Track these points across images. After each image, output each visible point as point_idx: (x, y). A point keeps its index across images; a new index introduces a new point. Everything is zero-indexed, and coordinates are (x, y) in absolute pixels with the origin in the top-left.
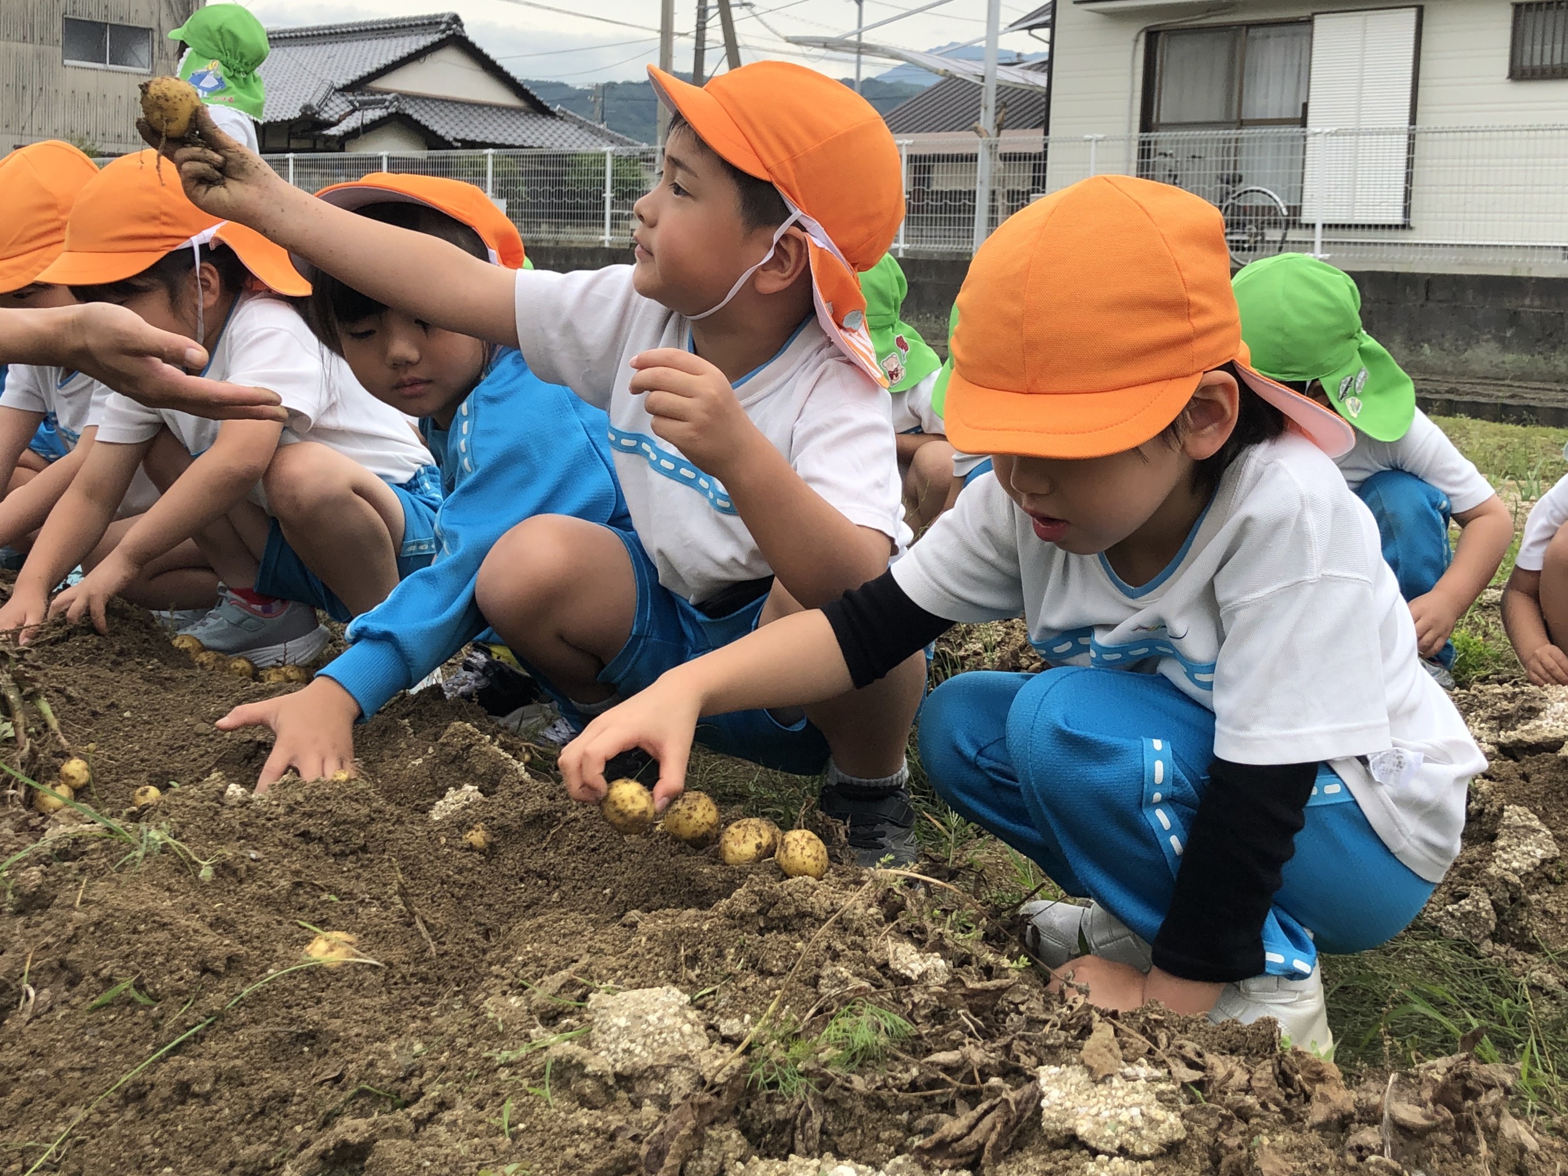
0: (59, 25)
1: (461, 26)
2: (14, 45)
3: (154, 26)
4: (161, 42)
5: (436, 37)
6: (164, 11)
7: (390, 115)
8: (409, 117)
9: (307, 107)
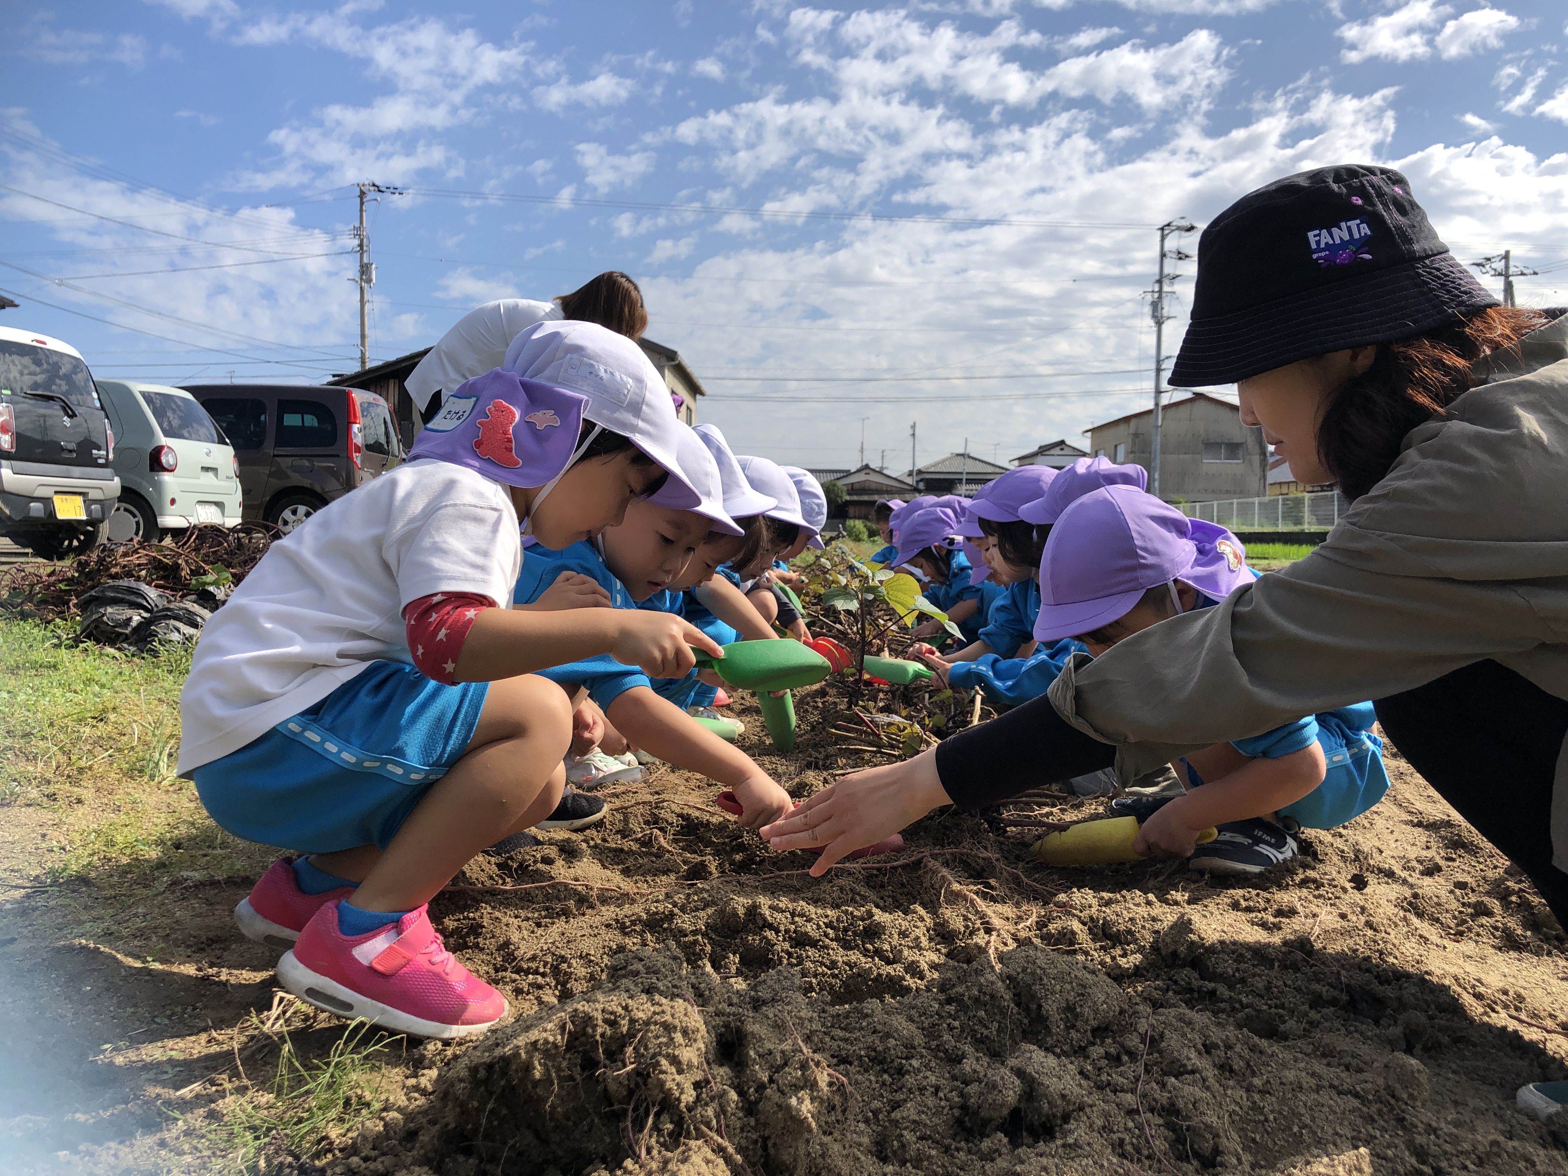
0: (1201, 446)
2: (1181, 456)
3: (1243, 441)
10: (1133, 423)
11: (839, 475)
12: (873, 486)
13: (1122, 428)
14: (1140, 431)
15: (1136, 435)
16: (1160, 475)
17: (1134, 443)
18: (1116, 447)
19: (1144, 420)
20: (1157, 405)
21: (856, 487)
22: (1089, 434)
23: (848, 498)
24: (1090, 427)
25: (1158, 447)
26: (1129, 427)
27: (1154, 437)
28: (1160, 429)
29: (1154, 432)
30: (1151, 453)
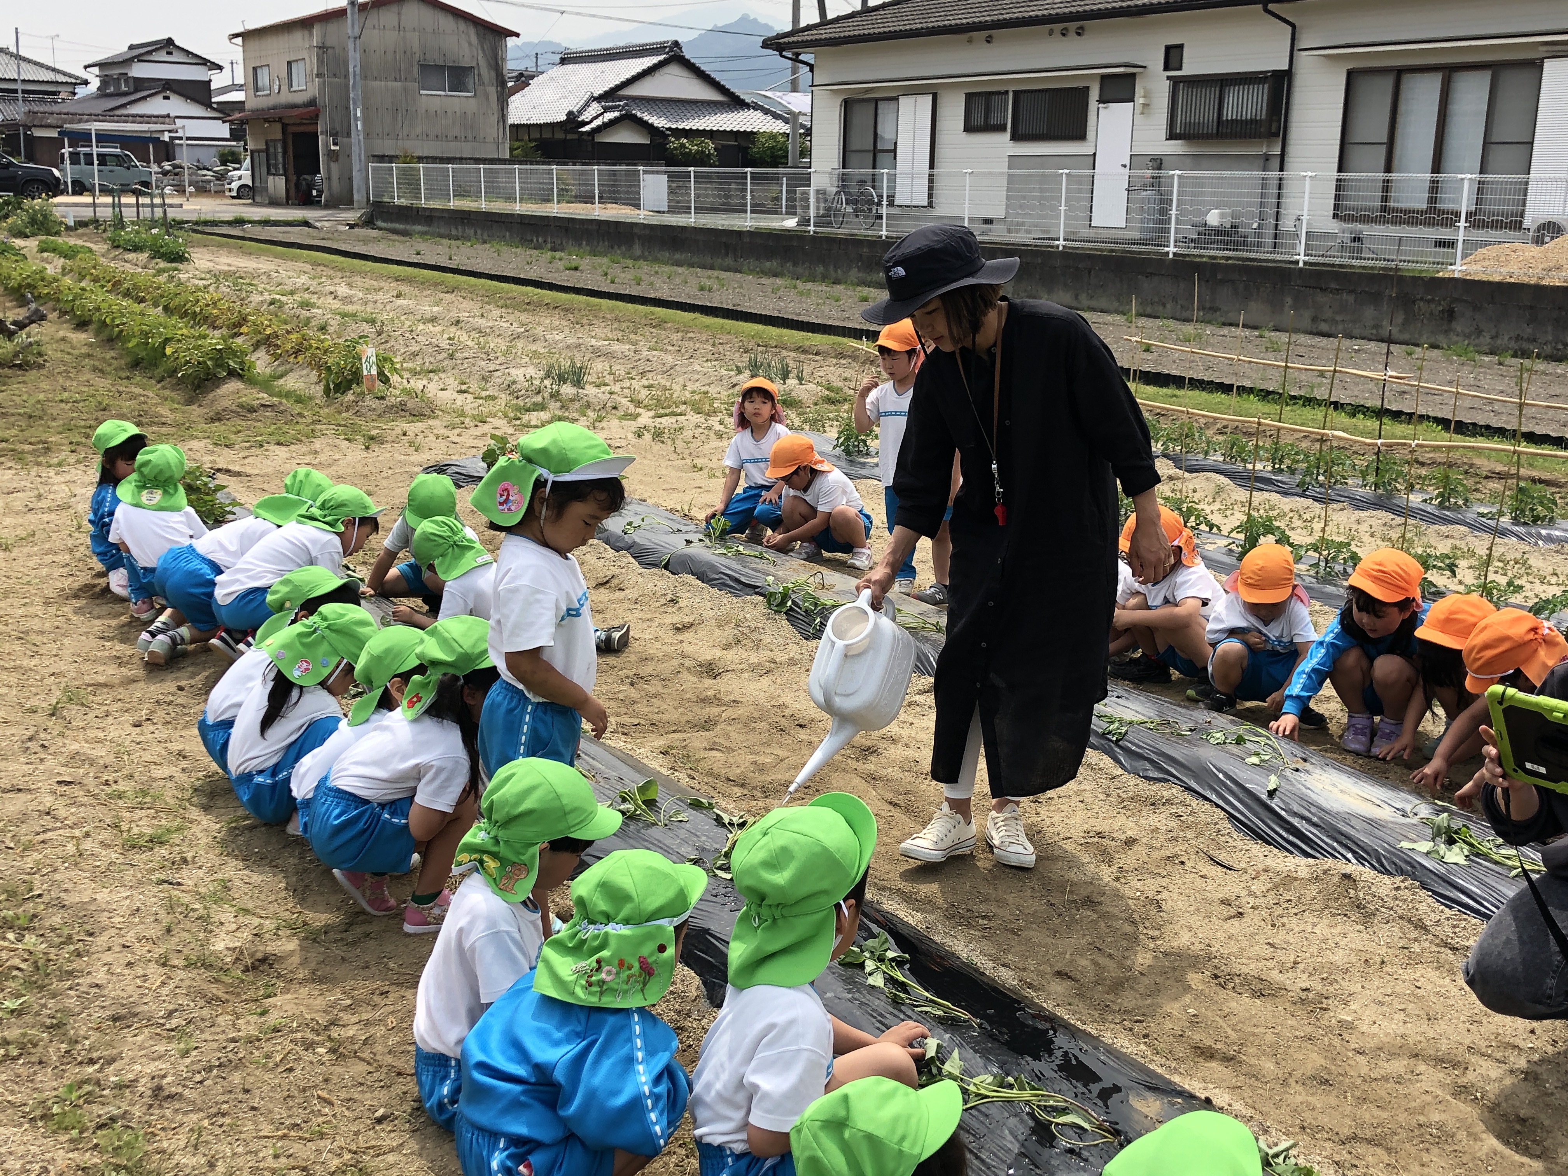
0: (416, 69)
1: (680, 49)
2: (389, 83)
3: (474, 64)
4: (479, 75)
5: (662, 58)
6: (481, 55)
7: (622, 116)
8: (635, 116)
9: (570, 113)
13: (298, 38)
14: (328, 44)
15: (323, 48)
16: (362, 112)
17: (320, 61)
18: (289, 63)
19: (332, 27)
22: (239, 40)
24: (240, 30)
25: (358, 69)
26: (311, 34)
27: (351, 53)
28: (358, 41)
29: (351, 46)
30: (346, 76)
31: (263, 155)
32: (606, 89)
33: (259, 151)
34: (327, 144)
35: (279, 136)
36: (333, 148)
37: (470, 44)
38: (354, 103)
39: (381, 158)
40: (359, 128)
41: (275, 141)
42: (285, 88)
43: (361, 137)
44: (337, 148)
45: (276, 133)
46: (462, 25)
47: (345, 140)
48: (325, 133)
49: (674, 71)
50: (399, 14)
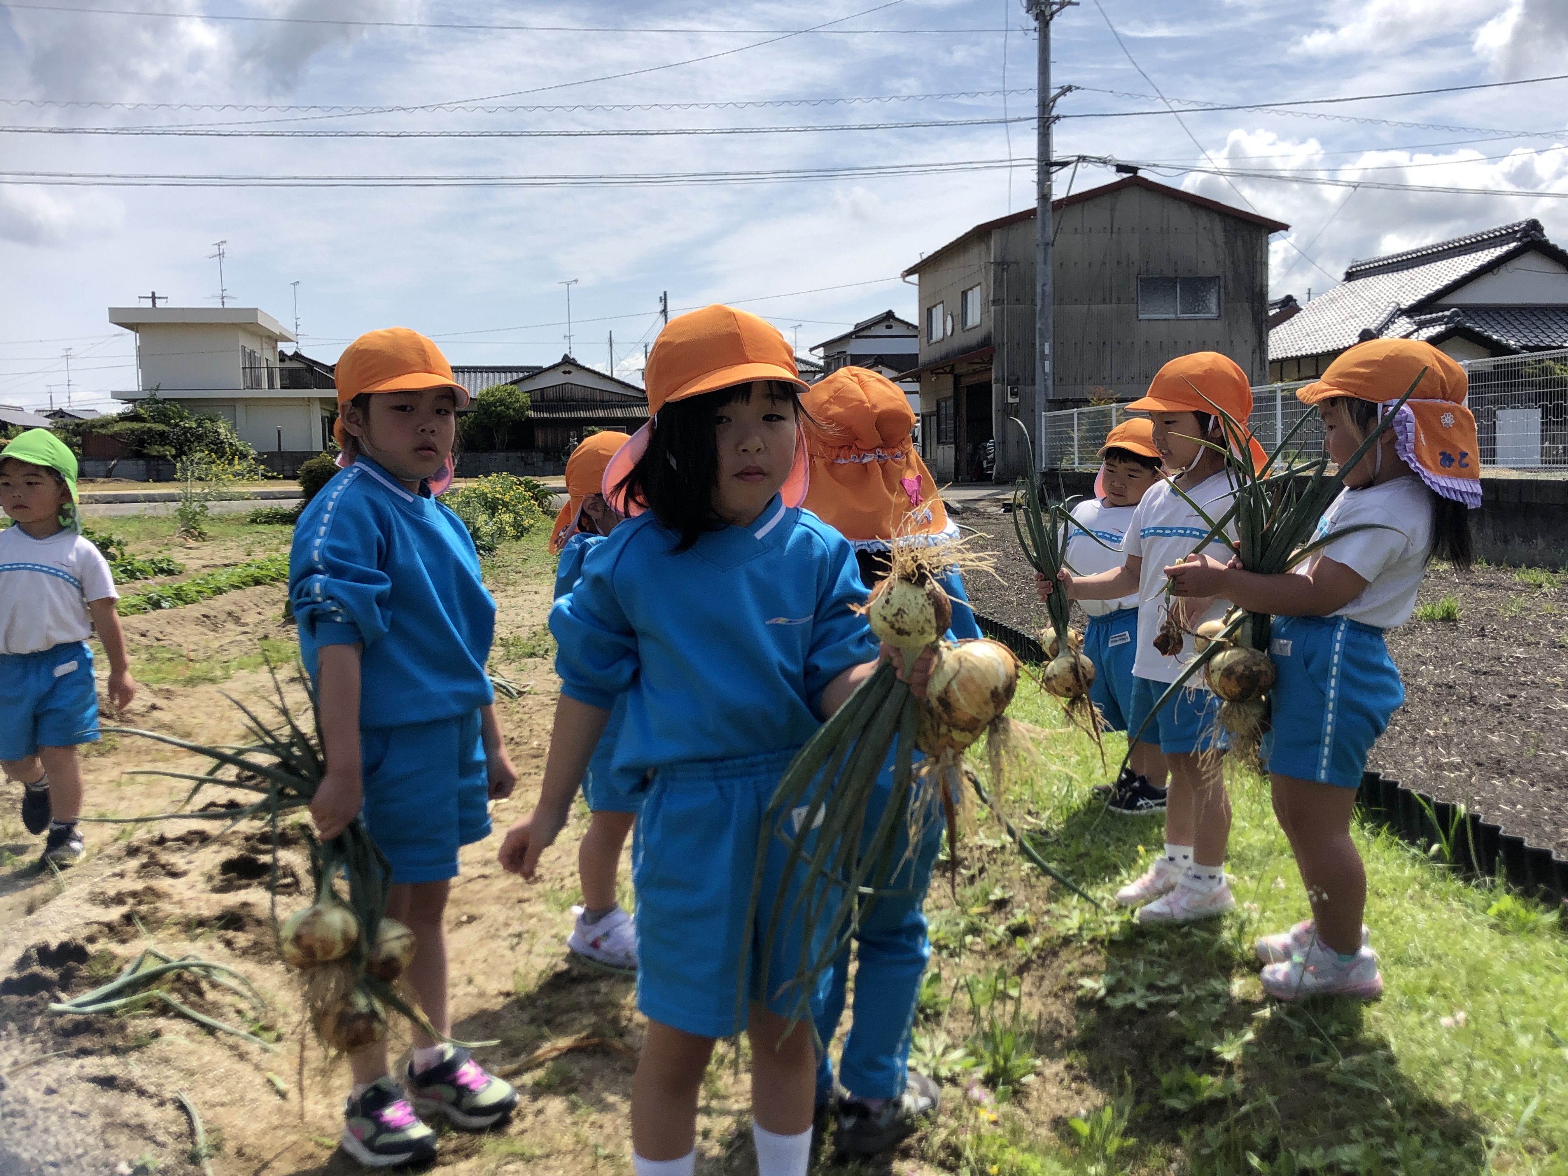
0: (1133, 285)
1: (1541, 231)
2: (1094, 306)
3: (1217, 273)
4: (1226, 288)
5: (1510, 247)
6: (1228, 259)
7: (1450, 329)
8: (1471, 330)
9: (1366, 332)
10: (995, 241)
11: (515, 376)
12: (578, 394)
13: (975, 253)
15: (1002, 265)
16: (1053, 348)
17: (999, 283)
18: (964, 294)
19: (1017, 233)
20: (1044, 195)
21: (551, 394)
22: (915, 278)
23: (532, 414)
24: (916, 261)
25: (1049, 288)
26: (988, 249)
27: (1040, 267)
28: (1050, 250)
29: (1039, 257)
30: (1033, 302)
31: (934, 419)
32: (1420, 297)
33: (930, 415)
34: (1003, 397)
35: (950, 392)
36: (1010, 400)
37: (1215, 244)
38: (1042, 336)
39: (1062, 404)
40: (1047, 370)
41: (946, 399)
42: (958, 327)
43: (1050, 383)
44: (1017, 400)
45: (947, 385)
46: (1204, 219)
47: (1028, 389)
48: (1000, 380)
49: (1531, 262)
50: (1112, 210)
